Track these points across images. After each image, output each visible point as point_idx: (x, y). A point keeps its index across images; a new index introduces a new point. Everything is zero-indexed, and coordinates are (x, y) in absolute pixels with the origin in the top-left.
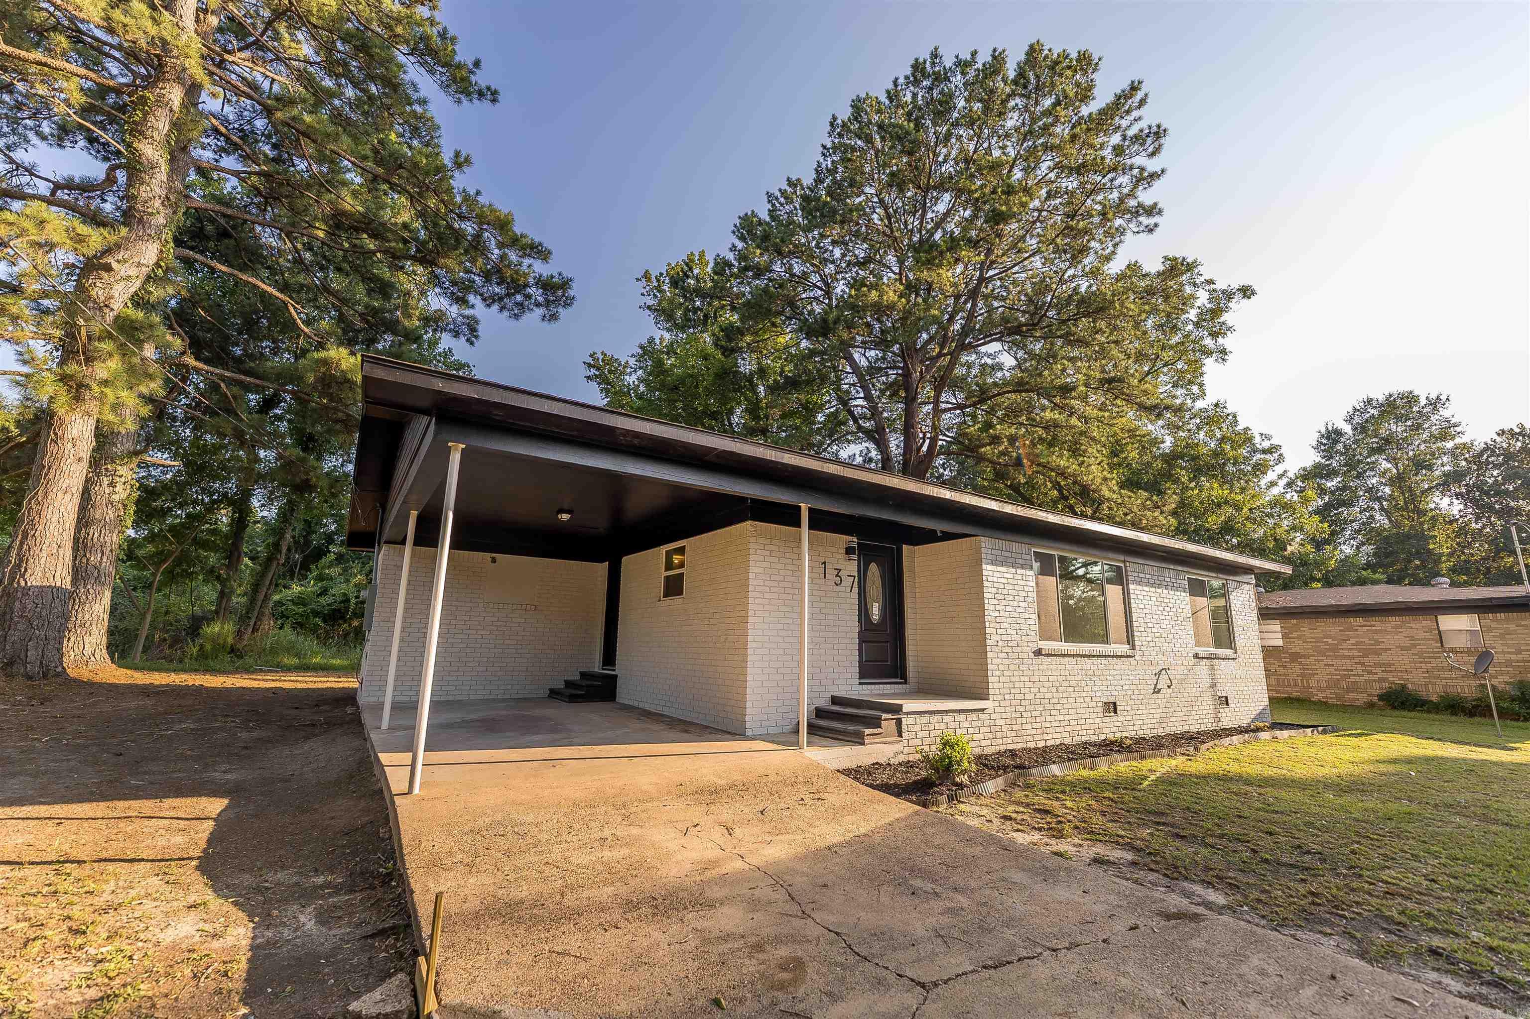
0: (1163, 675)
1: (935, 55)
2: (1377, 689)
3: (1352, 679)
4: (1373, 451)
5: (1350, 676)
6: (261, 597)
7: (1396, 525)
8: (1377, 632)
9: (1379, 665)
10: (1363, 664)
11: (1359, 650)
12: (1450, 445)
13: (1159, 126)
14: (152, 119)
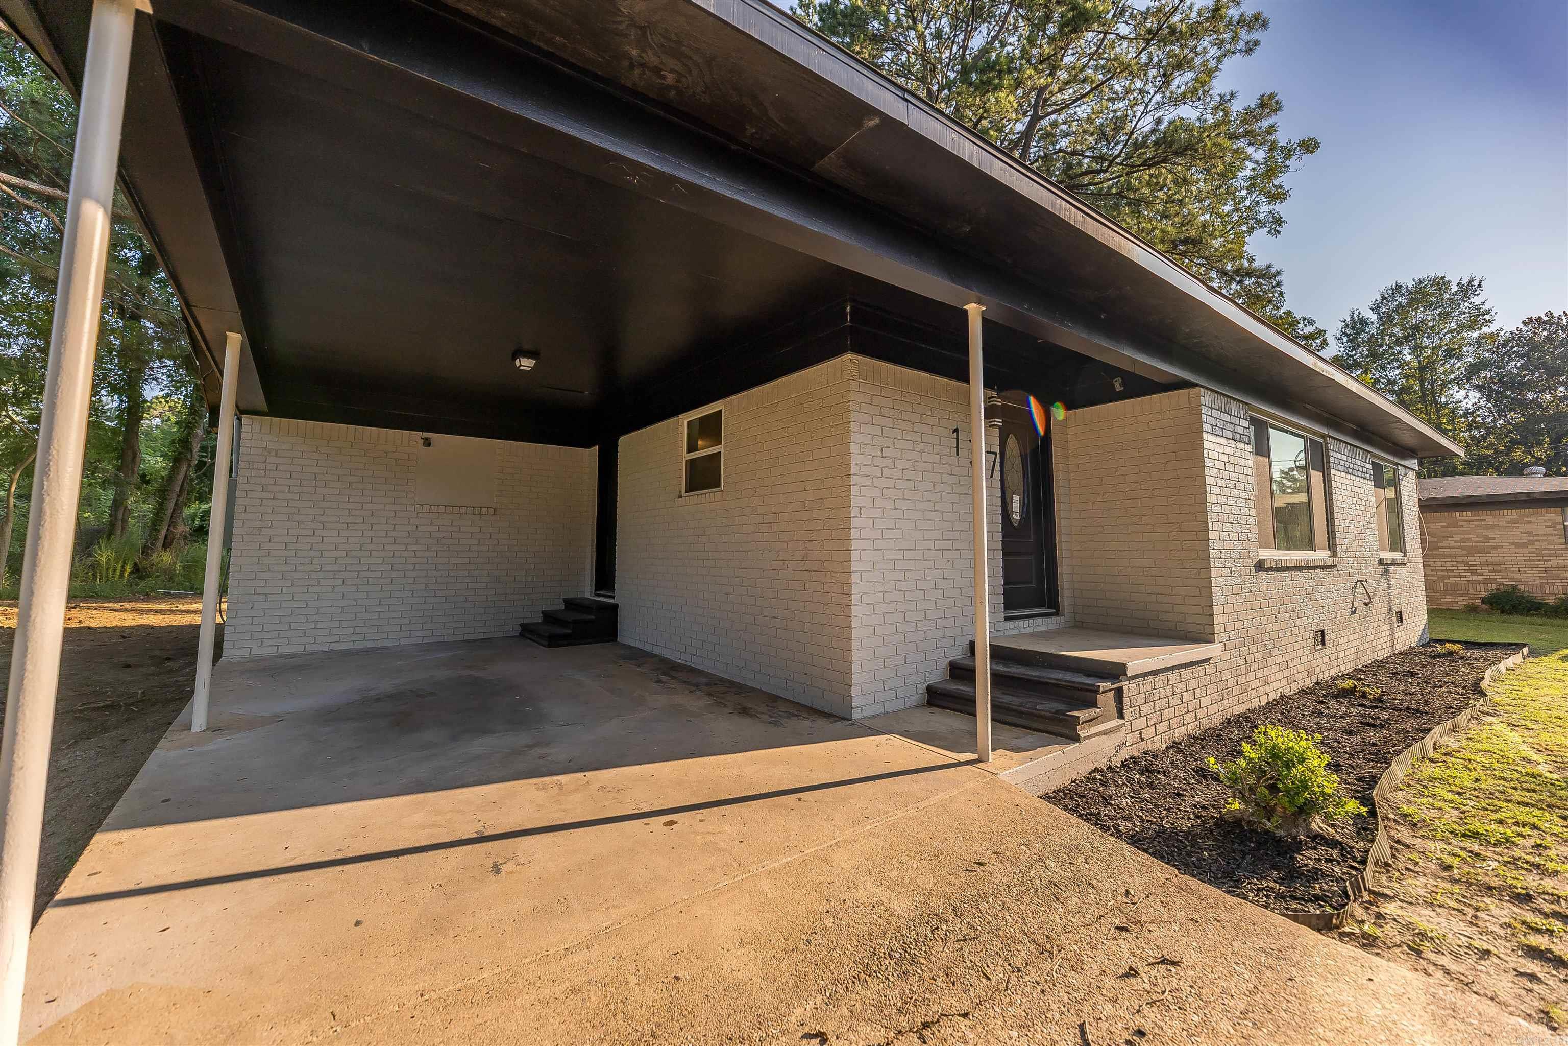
0: (1359, 589)
2: (1482, 591)
3: (1452, 580)
5: (1449, 576)
6: (171, 506)
8: (1488, 527)
9: (1487, 564)
10: (1467, 564)
11: (1463, 549)
12: (1476, 334)
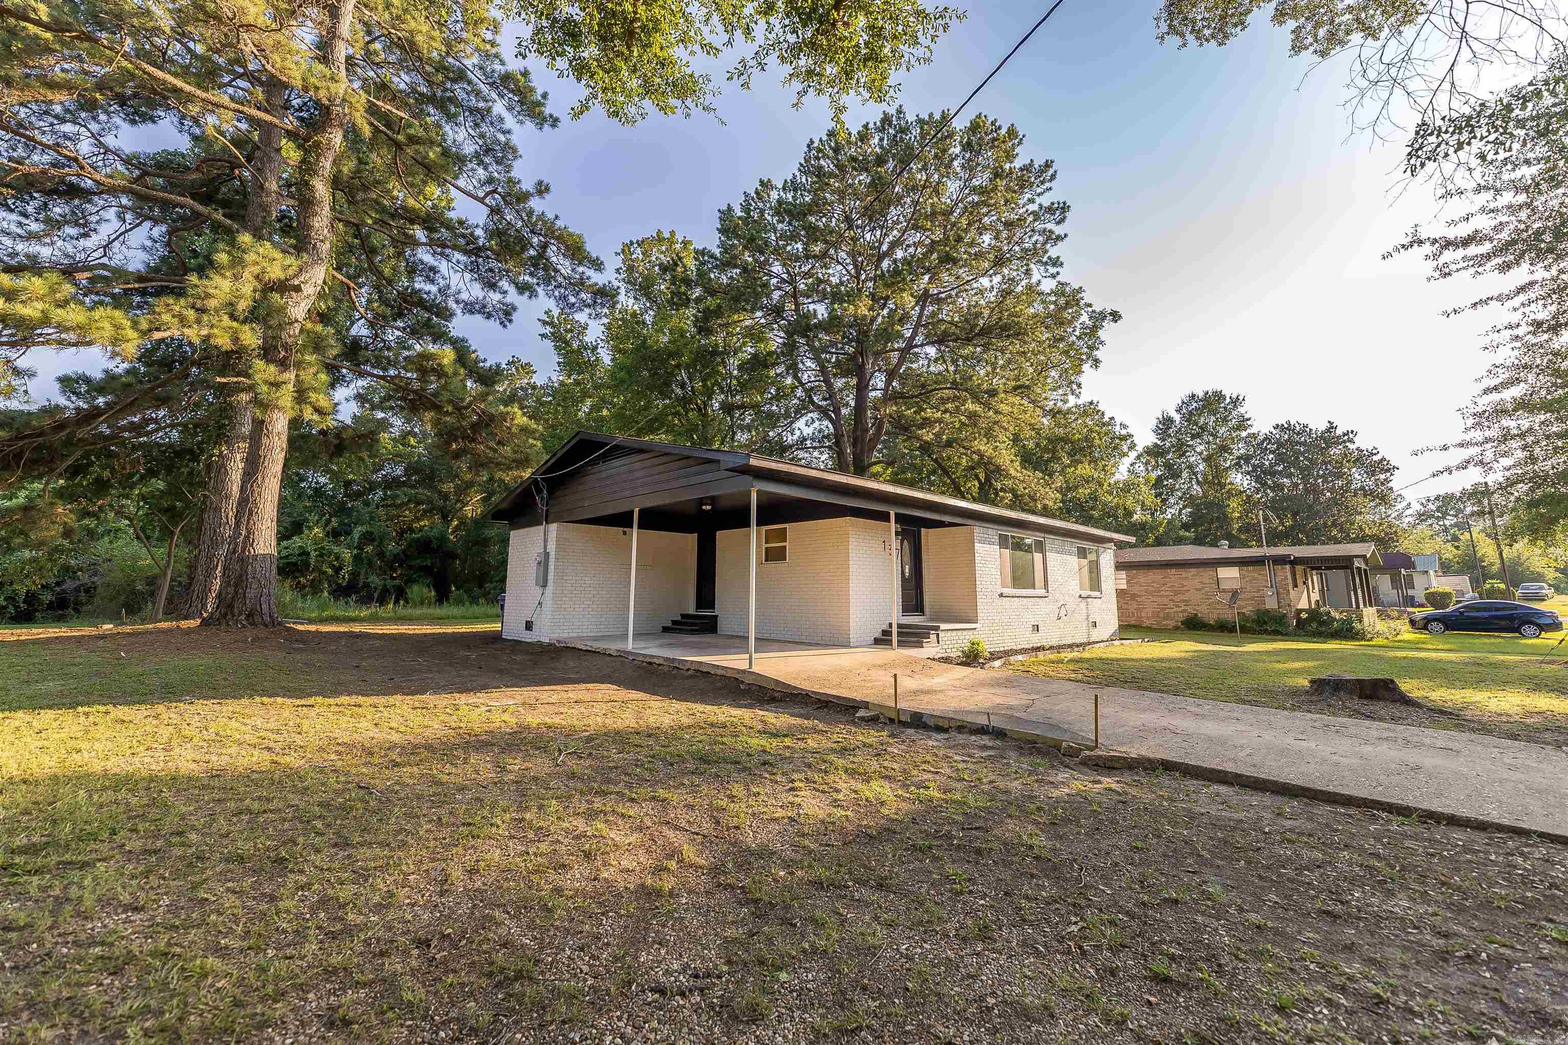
0: (1063, 609)
1: (900, 111)
2: (1181, 617)
3: (1167, 611)
4: (1193, 437)
5: (1165, 609)
7: (1205, 495)
8: (1184, 578)
9: (1184, 601)
10: (1174, 601)
11: (1172, 592)
12: (1244, 434)
13: (1064, 203)
14: (323, 159)
